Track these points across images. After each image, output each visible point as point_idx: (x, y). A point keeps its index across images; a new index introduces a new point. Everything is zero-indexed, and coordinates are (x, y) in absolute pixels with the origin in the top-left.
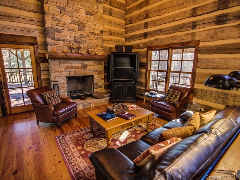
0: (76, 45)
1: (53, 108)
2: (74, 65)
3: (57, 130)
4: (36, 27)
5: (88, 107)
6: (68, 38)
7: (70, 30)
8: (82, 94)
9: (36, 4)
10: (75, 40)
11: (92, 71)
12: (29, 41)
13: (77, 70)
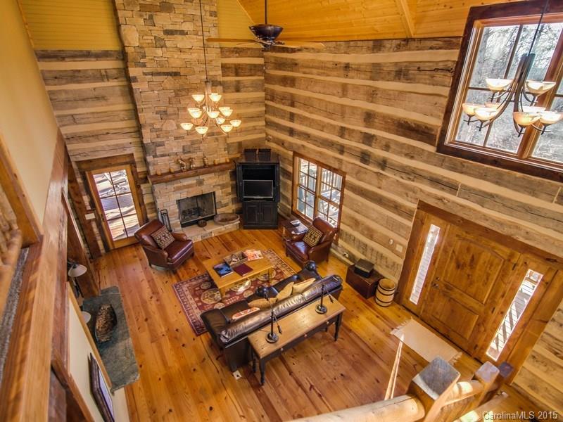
0: (186, 156)
1: (166, 254)
2: (186, 184)
3: (174, 276)
4: (130, 140)
5: (209, 237)
6: (175, 150)
7: (176, 138)
8: (200, 217)
9: (127, 108)
10: (184, 150)
11: (212, 187)
12: (124, 161)
13: (190, 189)
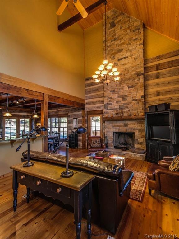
2: (118, 124)
4: (102, 104)
6: (116, 107)
7: (117, 102)
10: (119, 107)
11: (133, 129)
13: (120, 128)
